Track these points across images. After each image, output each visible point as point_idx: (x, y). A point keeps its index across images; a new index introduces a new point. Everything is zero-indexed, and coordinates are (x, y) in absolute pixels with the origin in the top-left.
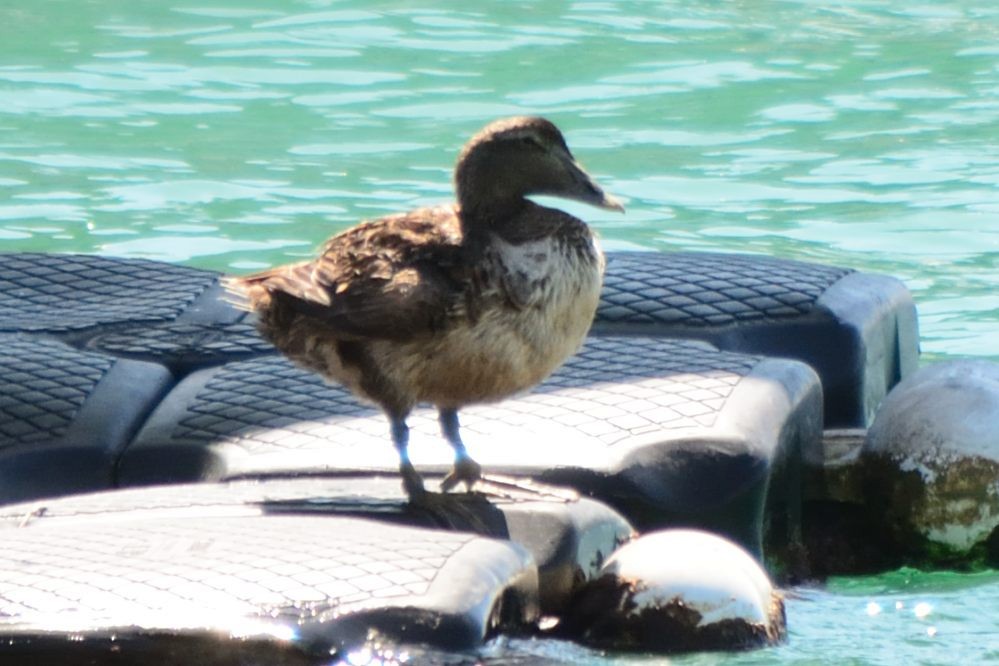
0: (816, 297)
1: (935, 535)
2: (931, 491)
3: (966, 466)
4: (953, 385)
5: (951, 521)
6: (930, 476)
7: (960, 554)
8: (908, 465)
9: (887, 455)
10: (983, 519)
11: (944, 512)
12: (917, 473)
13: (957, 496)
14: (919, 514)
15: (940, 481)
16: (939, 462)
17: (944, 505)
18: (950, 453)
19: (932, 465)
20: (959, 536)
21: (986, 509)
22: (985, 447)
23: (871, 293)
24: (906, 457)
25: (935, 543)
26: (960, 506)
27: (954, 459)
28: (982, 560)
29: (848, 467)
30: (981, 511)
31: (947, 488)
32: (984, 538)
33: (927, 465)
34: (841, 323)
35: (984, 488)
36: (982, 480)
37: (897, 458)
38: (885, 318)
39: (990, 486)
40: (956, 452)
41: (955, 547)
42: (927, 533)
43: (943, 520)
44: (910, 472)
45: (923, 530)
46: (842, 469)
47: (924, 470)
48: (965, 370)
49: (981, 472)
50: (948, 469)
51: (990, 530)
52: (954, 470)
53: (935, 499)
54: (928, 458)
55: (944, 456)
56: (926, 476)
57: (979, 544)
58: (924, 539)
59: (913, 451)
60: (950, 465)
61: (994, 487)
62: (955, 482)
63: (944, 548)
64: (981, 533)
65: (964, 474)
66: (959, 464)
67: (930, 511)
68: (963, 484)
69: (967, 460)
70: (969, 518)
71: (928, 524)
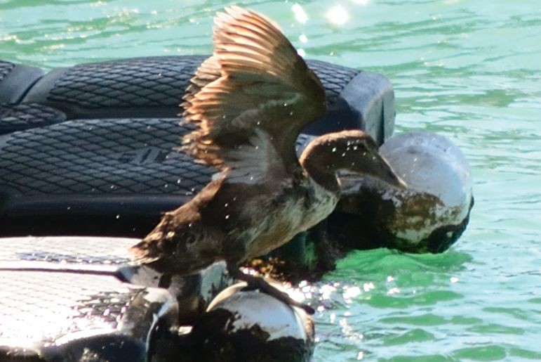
0: (338, 93)
1: (400, 235)
2: (398, 211)
3: (418, 198)
4: (412, 151)
5: (409, 228)
6: (398, 203)
7: (413, 244)
8: (386, 197)
9: (375, 190)
10: (426, 227)
11: (405, 222)
12: (391, 201)
13: (413, 214)
14: (392, 224)
15: (404, 206)
16: (403, 195)
17: (405, 219)
18: (410, 190)
19: (399, 197)
20: (413, 236)
21: (428, 221)
22: (429, 188)
23: (369, 88)
24: (385, 192)
25: (399, 239)
26: (414, 220)
27: (411, 194)
28: (425, 248)
29: (354, 195)
30: (425, 222)
31: (407, 210)
32: (427, 237)
33: (396, 197)
34: (352, 110)
35: (428, 210)
36: (427, 206)
37: (380, 192)
38: (376, 103)
39: (431, 209)
40: (412, 190)
41: (411, 241)
42: (396, 233)
43: (404, 227)
44: (387, 201)
45: (394, 232)
46: (350, 196)
47: (395, 199)
48: (419, 140)
49: (426, 201)
50: (407, 200)
51: (430, 233)
52: (411, 200)
53: (401, 216)
54: (397, 194)
55: (406, 192)
56: (396, 203)
57: (423, 240)
58: (394, 236)
59: (389, 189)
60: (410, 197)
61: (433, 210)
62: (411, 207)
63: (405, 242)
64: (426, 234)
65: (417, 203)
66: (414, 197)
67: (397, 222)
68: (416, 208)
69: (419, 195)
70: (419, 226)
71: (396, 229)
